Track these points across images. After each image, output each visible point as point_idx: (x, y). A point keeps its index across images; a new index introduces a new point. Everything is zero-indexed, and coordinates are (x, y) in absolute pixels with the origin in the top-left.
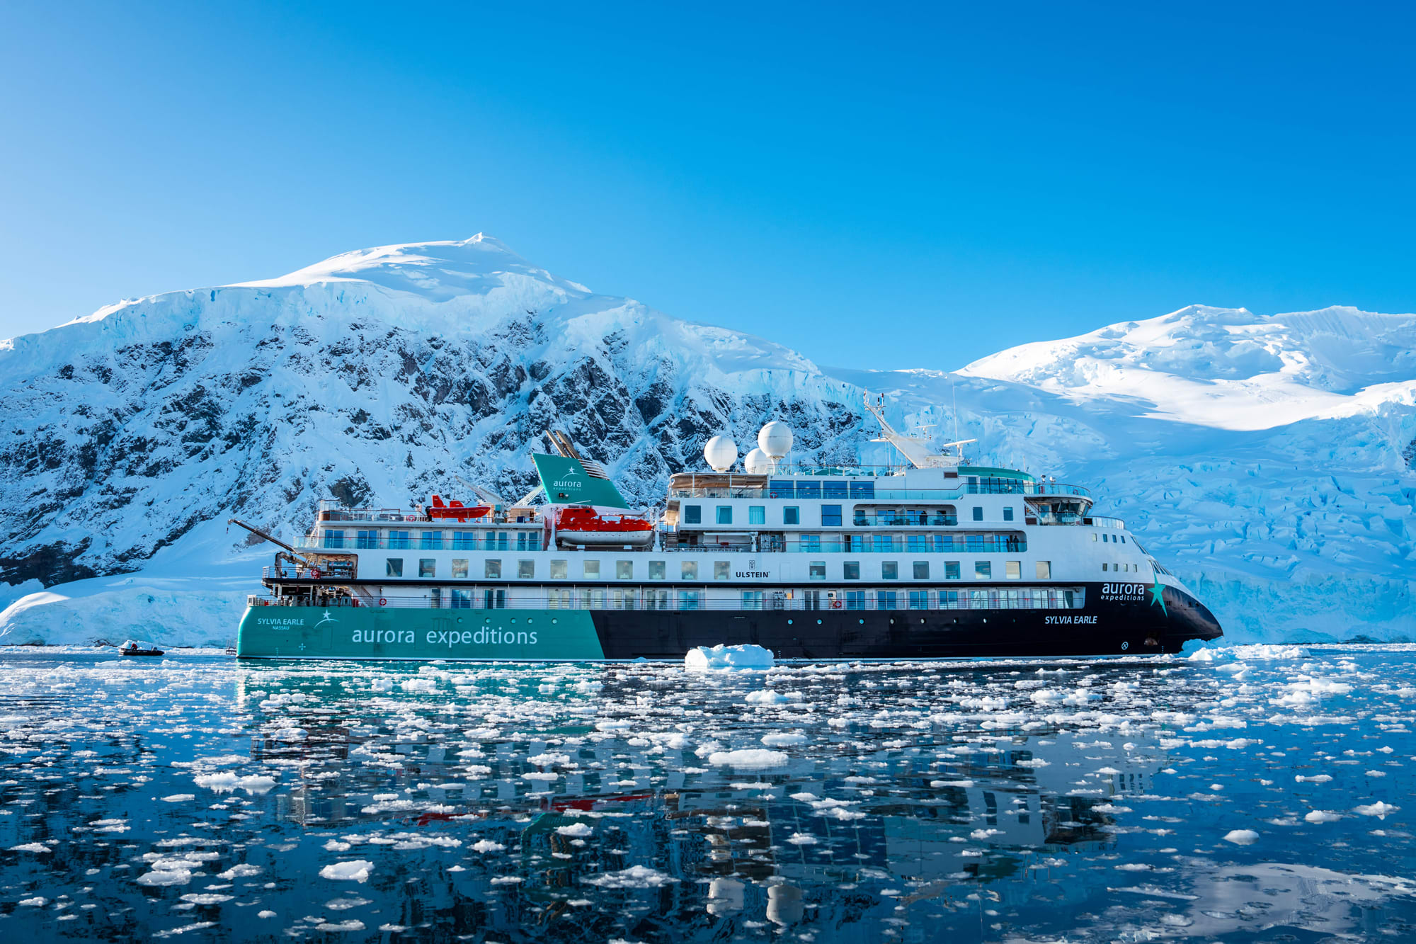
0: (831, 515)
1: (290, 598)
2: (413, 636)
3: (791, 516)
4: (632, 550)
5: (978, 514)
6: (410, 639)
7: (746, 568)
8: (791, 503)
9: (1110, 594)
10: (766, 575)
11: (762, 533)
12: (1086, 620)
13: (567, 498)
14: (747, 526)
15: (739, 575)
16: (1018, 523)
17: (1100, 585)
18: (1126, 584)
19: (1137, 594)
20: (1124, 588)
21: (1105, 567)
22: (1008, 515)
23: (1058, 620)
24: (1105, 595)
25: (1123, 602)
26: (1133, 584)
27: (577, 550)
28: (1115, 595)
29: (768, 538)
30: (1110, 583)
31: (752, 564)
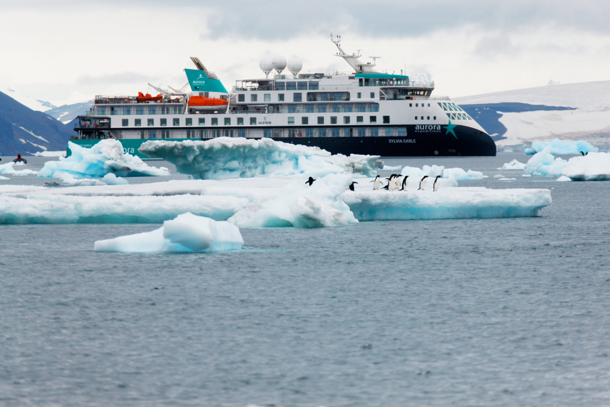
0: (298, 97)
1: (86, 136)
2: (133, 150)
3: (281, 97)
4: (218, 113)
5: (359, 95)
6: (132, 151)
7: (262, 120)
8: (281, 92)
9: (420, 130)
10: (270, 123)
11: (270, 105)
12: (410, 141)
13: (198, 89)
14: (263, 102)
15: (259, 123)
16: (376, 99)
17: (414, 126)
18: (428, 125)
19: (436, 129)
20: (427, 127)
21: (416, 118)
22: (372, 95)
23: (395, 141)
24: (417, 130)
25: (428, 133)
26: (433, 125)
27: (196, 114)
28: (423, 130)
29: (272, 107)
30: (419, 125)
31: (265, 118)
